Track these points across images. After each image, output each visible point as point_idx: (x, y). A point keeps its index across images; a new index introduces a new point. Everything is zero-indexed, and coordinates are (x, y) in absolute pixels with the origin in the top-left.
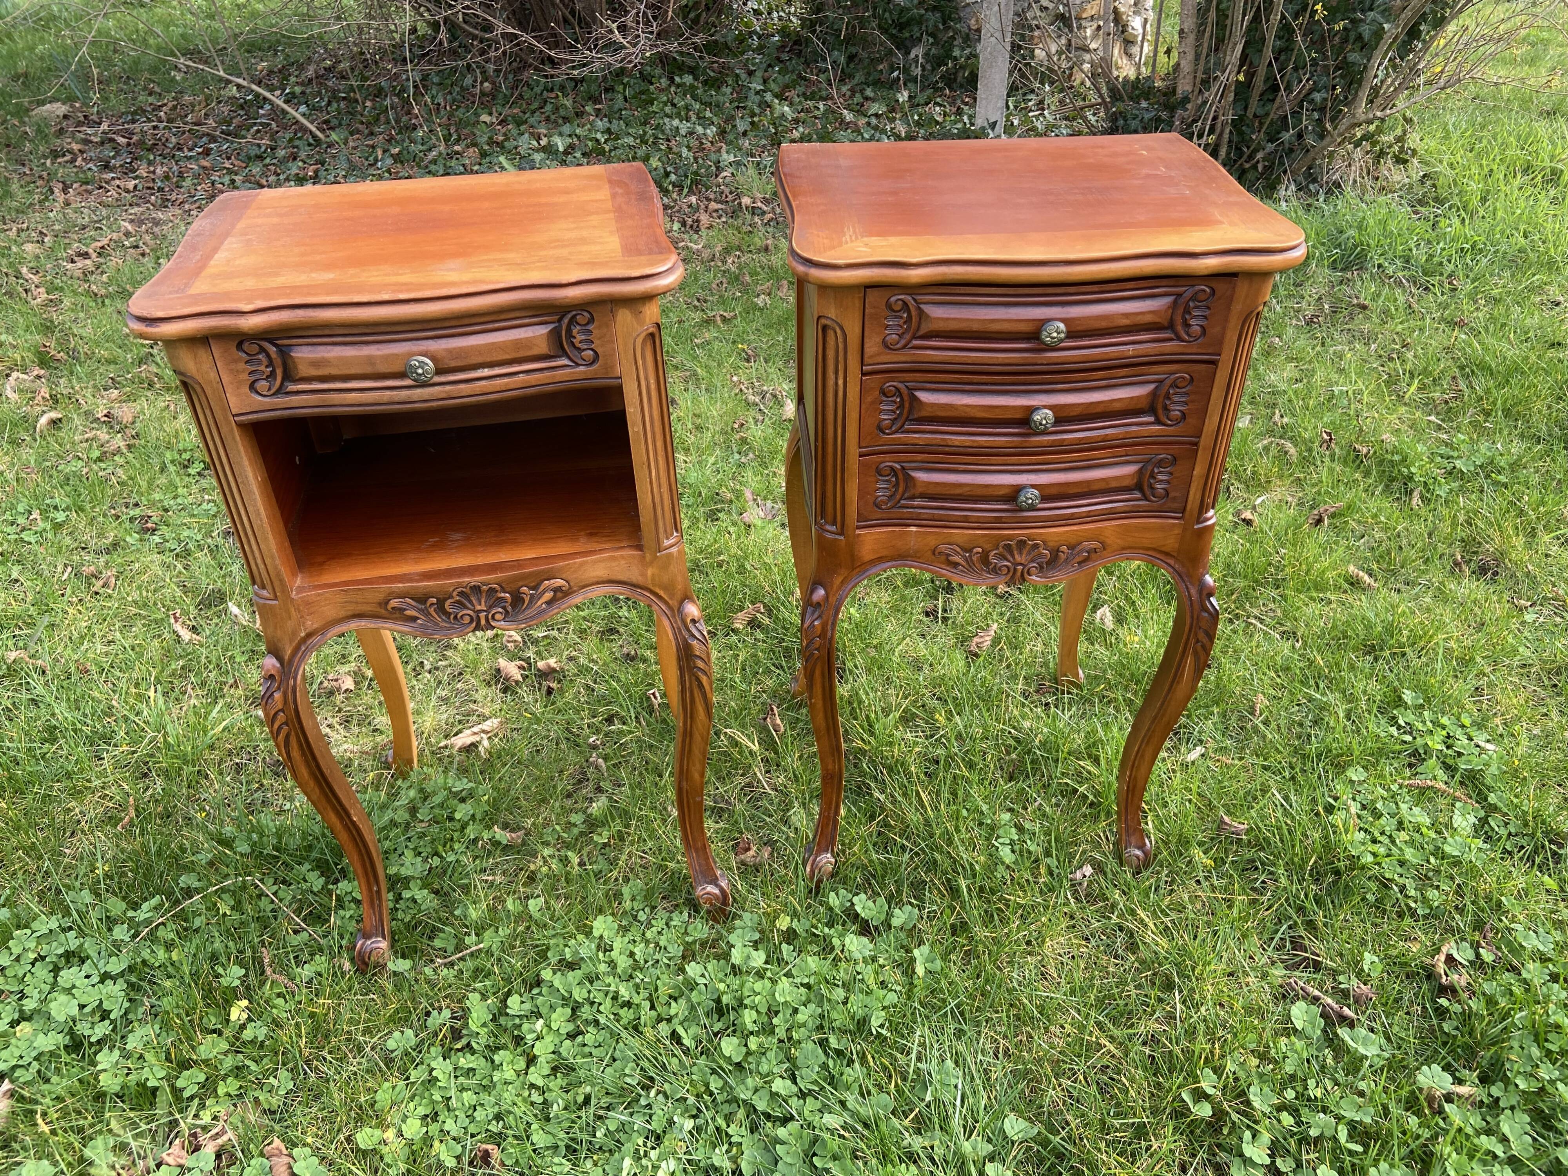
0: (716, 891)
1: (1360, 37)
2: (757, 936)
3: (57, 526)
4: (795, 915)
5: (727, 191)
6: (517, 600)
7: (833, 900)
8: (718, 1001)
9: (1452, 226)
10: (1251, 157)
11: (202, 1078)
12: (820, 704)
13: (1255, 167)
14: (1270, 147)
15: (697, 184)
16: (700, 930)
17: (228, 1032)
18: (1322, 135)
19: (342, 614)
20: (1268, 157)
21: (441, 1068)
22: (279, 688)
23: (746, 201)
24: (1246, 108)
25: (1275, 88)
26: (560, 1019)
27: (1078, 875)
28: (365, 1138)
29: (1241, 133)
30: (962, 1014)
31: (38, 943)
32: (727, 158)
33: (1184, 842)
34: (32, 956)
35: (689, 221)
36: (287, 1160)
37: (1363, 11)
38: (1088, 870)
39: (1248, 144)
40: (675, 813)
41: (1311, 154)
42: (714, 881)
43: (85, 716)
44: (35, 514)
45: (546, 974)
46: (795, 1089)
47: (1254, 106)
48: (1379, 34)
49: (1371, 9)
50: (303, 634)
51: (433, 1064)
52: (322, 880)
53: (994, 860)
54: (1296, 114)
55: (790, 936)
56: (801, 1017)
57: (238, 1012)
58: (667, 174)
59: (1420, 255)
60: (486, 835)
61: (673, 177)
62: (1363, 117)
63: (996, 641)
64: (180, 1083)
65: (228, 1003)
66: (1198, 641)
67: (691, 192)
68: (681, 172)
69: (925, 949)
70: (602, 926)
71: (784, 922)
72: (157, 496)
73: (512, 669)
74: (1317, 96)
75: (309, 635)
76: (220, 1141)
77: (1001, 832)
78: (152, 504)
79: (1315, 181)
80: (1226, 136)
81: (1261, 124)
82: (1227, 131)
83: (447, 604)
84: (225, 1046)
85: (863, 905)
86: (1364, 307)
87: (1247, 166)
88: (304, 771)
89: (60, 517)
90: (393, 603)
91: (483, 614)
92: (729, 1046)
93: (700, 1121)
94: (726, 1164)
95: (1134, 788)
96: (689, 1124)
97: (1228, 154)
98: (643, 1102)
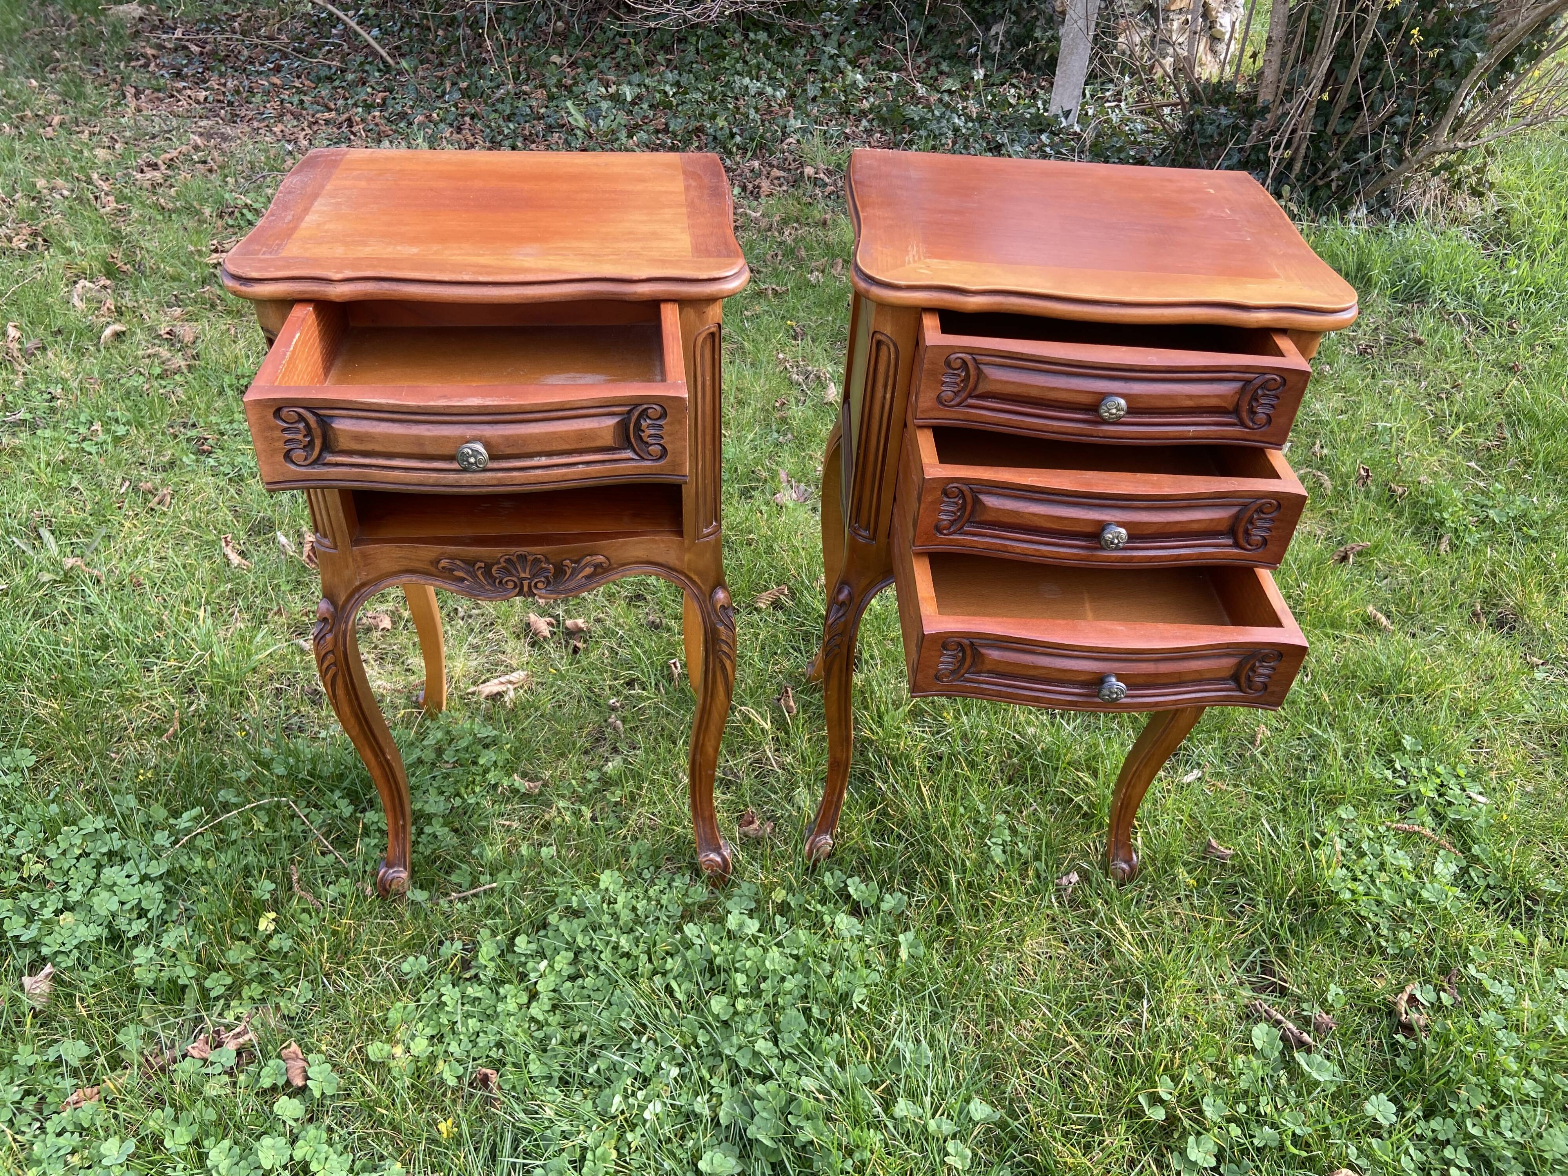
0: (719, 859)
1: (1451, 64)
2: (753, 905)
3: (117, 440)
4: (790, 889)
5: (791, 158)
6: (560, 571)
7: (828, 879)
8: (711, 962)
9: (1519, 268)
10: (1325, 175)
11: (229, 981)
13: (1328, 185)
14: (1346, 166)
15: (761, 148)
16: (700, 893)
17: (255, 941)
18: (1400, 160)
19: (396, 568)
20: (1343, 177)
21: (450, 994)
22: (331, 630)
23: (809, 170)
24: (1326, 124)
25: (1358, 107)
26: (562, 961)
27: (1064, 881)
28: (375, 1050)
29: (1318, 149)
30: (939, 999)
31: (84, 840)
32: (795, 123)
33: (1170, 861)
34: (78, 852)
35: (750, 186)
36: (302, 1064)
37: (1457, 37)
38: (1074, 877)
39: (1324, 161)
40: (686, 780)
41: (1387, 178)
42: (717, 850)
43: (136, 627)
44: (97, 426)
45: (553, 919)
46: (776, 1051)
47: (1334, 123)
48: (1470, 62)
49: (1466, 36)
50: (357, 583)
51: (443, 990)
52: (351, 808)
53: (986, 858)
54: (1377, 136)
55: (783, 909)
56: (788, 985)
57: (266, 923)
58: (732, 135)
59: (1483, 293)
60: (506, 782)
61: (738, 139)
62: (1444, 147)
64: (208, 984)
65: (257, 915)
67: (754, 156)
68: (746, 134)
69: (911, 935)
70: (607, 879)
71: (779, 895)
72: (213, 419)
73: (541, 625)
74: (1400, 120)
75: (363, 585)
76: (241, 1040)
77: (995, 832)
78: (209, 426)
79: (1387, 205)
80: (1302, 151)
81: (1339, 142)
82: (1304, 146)
83: (495, 568)
84: (251, 953)
85: (856, 888)
86: (1420, 343)
87: (1321, 183)
88: (346, 709)
89: (121, 430)
90: (444, 563)
91: (526, 583)
92: (718, 1004)
93: (685, 1070)
94: (707, 1112)
95: (1128, 804)
96: (675, 1072)
97: (1302, 169)
98: (635, 1046)
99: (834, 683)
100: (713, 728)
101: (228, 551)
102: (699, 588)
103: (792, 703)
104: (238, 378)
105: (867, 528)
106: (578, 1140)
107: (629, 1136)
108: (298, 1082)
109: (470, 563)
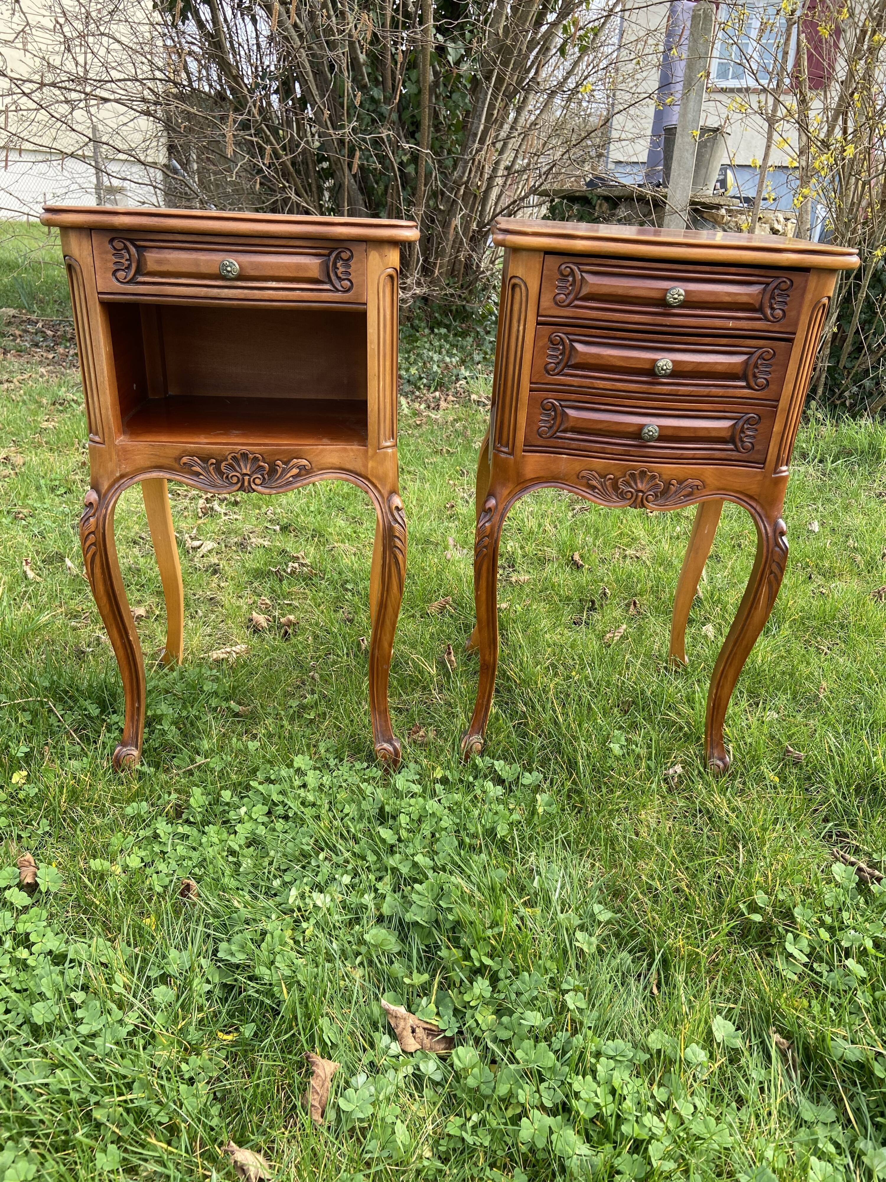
0: (391, 749)
2: (417, 777)
4: (448, 768)
5: (462, 391)
6: (273, 470)
7: (478, 760)
8: (382, 809)
10: (840, 396)
12: (484, 597)
14: (855, 389)
15: (440, 386)
16: (376, 772)
17: (7, 789)
19: (148, 464)
20: (853, 396)
21: (162, 827)
22: (94, 515)
23: (474, 397)
24: (838, 362)
25: (860, 349)
26: (259, 811)
27: (671, 771)
28: (96, 864)
29: (834, 379)
30: (569, 843)
32: (464, 372)
33: (756, 761)
35: (433, 405)
36: (33, 869)
38: (679, 769)
39: (838, 385)
40: (367, 706)
42: (390, 741)
45: (254, 784)
46: (431, 863)
47: (844, 361)
50: (118, 475)
51: (157, 825)
52: (98, 711)
53: (606, 754)
54: (875, 368)
55: (443, 781)
56: (444, 824)
57: (17, 778)
58: (421, 378)
60: (224, 705)
61: (425, 381)
63: (624, 637)
65: (13, 770)
66: (771, 573)
67: (436, 390)
69: (546, 797)
70: (299, 761)
71: (439, 774)
72: (30, 502)
73: (261, 619)
75: (122, 476)
78: (25, 506)
80: (823, 379)
81: (849, 373)
82: (824, 376)
83: (223, 464)
84: (4, 796)
85: (499, 765)
87: (838, 402)
88: (101, 587)
90: (185, 460)
91: (247, 478)
92: (386, 834)
93: (357, 880)
94: (371, 905)
95: (719, 705)
96: (346, 879)
97: (824, 393)
98: (313, 863)
99: (483, 583)
100: (388, 622)
101: (27, 568)
102: (379, 491)
103: (453, 658)
104: (51, 480)
105: (507, 445)
106: (261, 926)
107: (304, 925)
108: (29, 880)
109: (205, 459)
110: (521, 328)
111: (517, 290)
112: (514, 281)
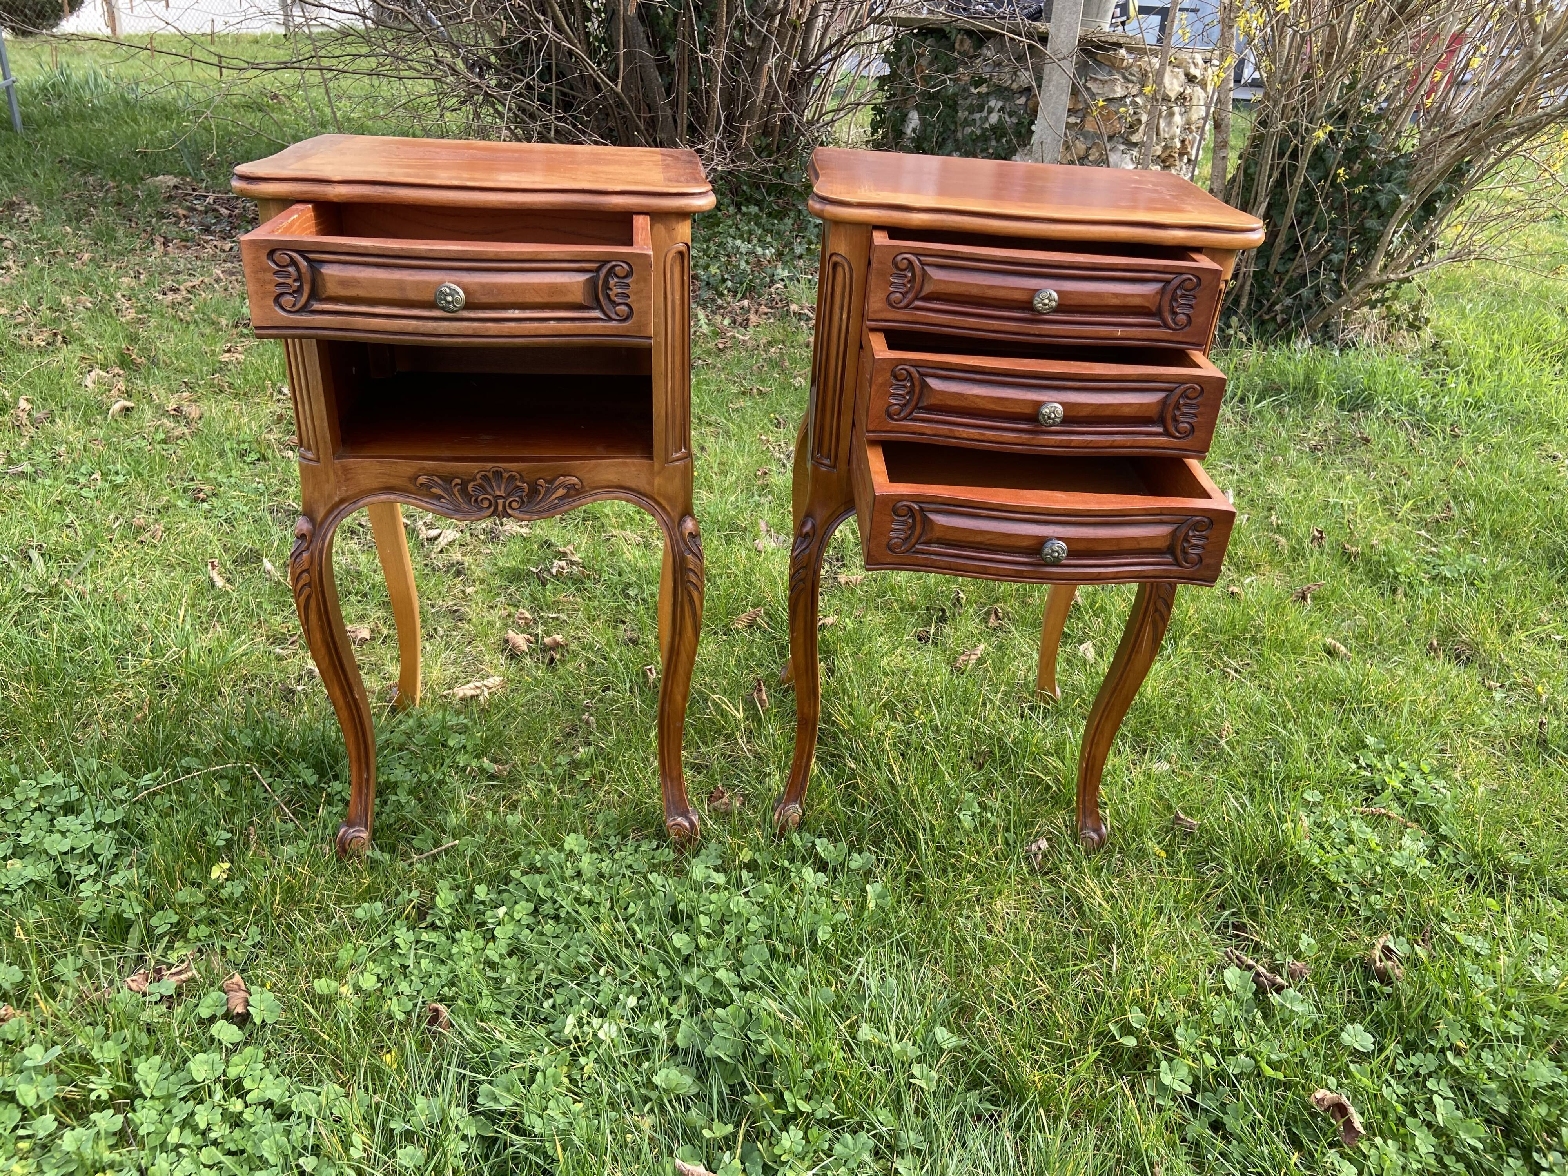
0: (687, 824)
1: (1377, 206)
2: (719, 862)
3: (115, 487)
4: (758, 849)
5: (778, 298)
6: (534, 491)
7: (796, 838)
8: (674, 907)
9: (1458, 384)
10: (1270, 310)
11: (175, 919)
12: (801, 640)
13: (1274, 319)
14: (1288, 301)
15: (751, 291)
16: (667, 854)
17: (205, 888)
18: (1338, 294)
19: (376, 484)
20: (1287, 310)
21: (403, 936)
22: (307, 548)
23: (794, 307)
24: (1268, 265)
25: (1296, 248)
26: (523, 910)
27: (1034, 847)
28: (322, 985)
29: (1262, 287)
30: (906, 945)
31: (41, 796)
32: (782, 272)
33: (1139, 833)
34: (33, 805)
35: (740, 319)
36: (243, 994)
37: (1381, 183)
38: (1044, 844)
39: (1269, 295)
40: (656, 764)
41: (1328, 311)
42: (685, 814)
43: (115, 631)
44: (97, 475)
45: (515, 874)
46: (737, 980)
47: (1275, 263)
48: (1395, 203)
49: (1389, 181)
50: (337, 499)
51: (396, 933)
52: (316, 777)
53: (953, 828)
54: (1315, 274)
55: (752, 866)
56: (752, 926)
57: (218, 872)
58: (724, 280)
59: (1425, 405)
60: (474, 764)
61: (729, 284)
62: (1377, 279)
63: (981, 661)
64: (154, 921)
65: (211, 862)
66: (1156, 610)
67: (744, 297)
68: (737, 279)
69: (878, 887)
70: (571, 842)
71: (746, 855)
72: (212, 474)
73: (520, 640)
74: (1335, 258)
75: (342, 501)
76: (183, 977)
77: (964, 806)
78: (206, 480)
79: (1330, 338)
80: (1247, 287)
81: (1281, 280)
82: (1249, 283)
83: (471, 485)
84: (201, 897)
85: (822, 846)
86: (1367, 441)
87: (1267, 317)
88: (317, 637)
89: (120, 479)
90: (422, 479)
91: (500, 502)
92: (680, 940)
93: (645, 1002)
94: (664, 1035)
95: (1093, 765)
96: (632, 1001)
97: (1249, 305)
98: (592, 980)
99: (800, 623)
100: (681, 672)
101: (214, 574)
102: (668, 514)
103: (764, 697)
104: (238, 443)
105: (829, 457)
106: (529, 1062)
107: (583, 1060)
108: (240, 1009)
109: (448, 479)
110: (845, 316)
111: (840, 270)
112: (834, 258)
